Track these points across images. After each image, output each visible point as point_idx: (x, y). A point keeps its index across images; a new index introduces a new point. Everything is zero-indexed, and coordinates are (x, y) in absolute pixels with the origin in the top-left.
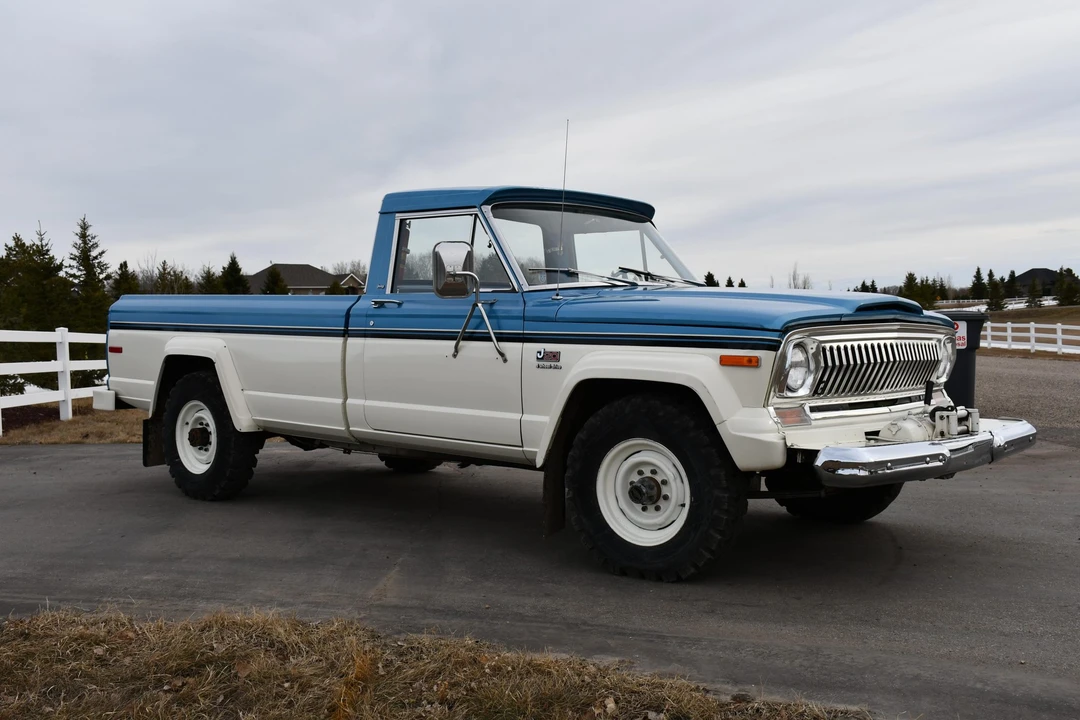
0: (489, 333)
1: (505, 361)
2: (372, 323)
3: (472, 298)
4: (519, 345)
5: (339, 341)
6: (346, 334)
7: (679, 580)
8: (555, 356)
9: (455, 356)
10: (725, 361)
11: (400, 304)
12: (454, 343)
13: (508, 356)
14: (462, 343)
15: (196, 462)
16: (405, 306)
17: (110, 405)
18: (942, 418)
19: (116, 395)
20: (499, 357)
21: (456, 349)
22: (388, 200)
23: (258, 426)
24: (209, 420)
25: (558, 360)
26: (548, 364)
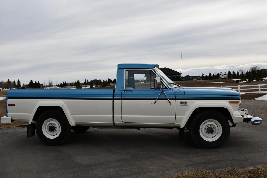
0: (167, 98)
1: (171, 104)
2: (124, 96)
4: (174, 100)
5: (112, 101)
6: (114, 99)
8: (186, 103)
9: (154, 103)
11: (132, 91)
12: (155, 100)
13: (171, 103)
14: (157, 100)
15: (51, 136)
17: (10, 122)
19: (12, 118)
20: (169, 103)
21: (155, 102)
22: (119, 65)
23: (76, 124)
24: (56, 123)
25: (187, 103)
26: (184, 104)
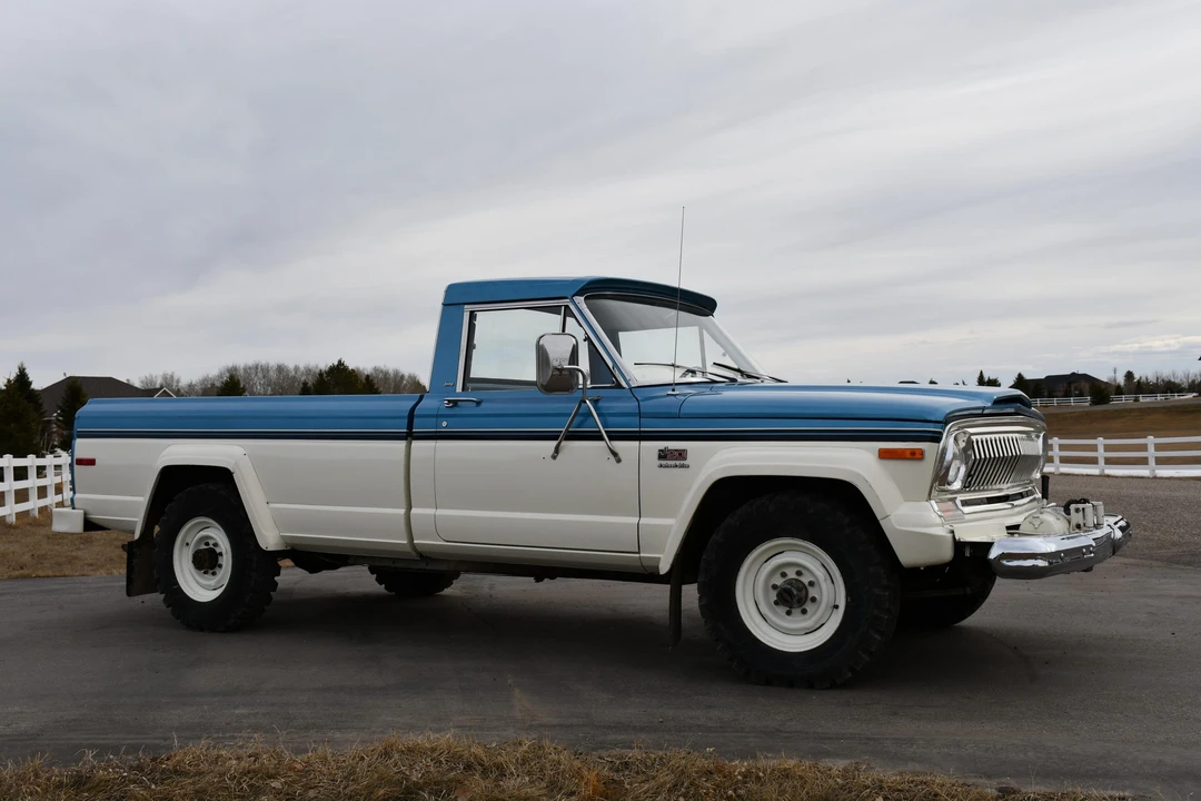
0: (600, 432)
1: (619, 461)
2: (444, 424)
3: (579, 394)
4: (637, 443)
5: (402, 445)
6: (410, 436)
7: (834, 686)
8: (681, 454)
9: (554, 457)
10: (884, 455)
11: (478, 403)
12: (554, 443)
13: (621, 455)
14: (564, 443)
15: (200, 588)
16: (483, 405)
17: (78, 527)
18: (1077, 510)
19: (85, 514)
20: (611, 457)
21: (557, 450)
22: (453, 290)
23: (287, 545)
24: (219, 537)
25: (685, 459)
26: (673, 463)
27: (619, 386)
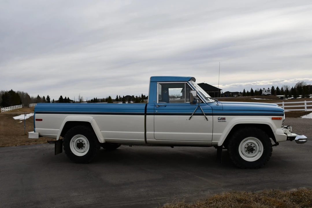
0: (203, 113)
1: (207, 120)
2: (157, 111)
4: (212, 116)
5: (143, 116)
6: (146, 114)
9: (189, 119)
10: (273, 119)
11: (165, 106)
12: (190, 116)
14: (193, 116)
15: (79, 153)
16: (166, 107)
17: (37, 137)
18: (289, 128)
19: (39, 133)
20: (206, 120)
21: (190, 118)
22: (152, 78)
23: (105, 141)
24: (84, 140)
25: (225, 120)
26: (222, 121)
27: (203, 102)
